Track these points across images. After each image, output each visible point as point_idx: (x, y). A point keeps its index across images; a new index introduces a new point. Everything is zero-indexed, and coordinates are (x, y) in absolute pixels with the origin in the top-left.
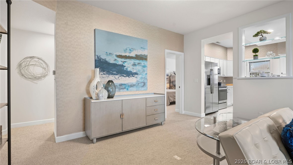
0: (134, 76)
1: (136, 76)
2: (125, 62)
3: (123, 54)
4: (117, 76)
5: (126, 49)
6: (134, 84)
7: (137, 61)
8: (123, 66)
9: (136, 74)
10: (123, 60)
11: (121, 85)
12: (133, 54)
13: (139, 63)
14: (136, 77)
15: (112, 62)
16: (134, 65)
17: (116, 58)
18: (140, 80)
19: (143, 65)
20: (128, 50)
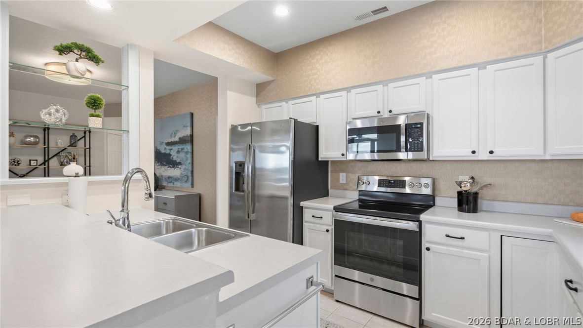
0: (178, 167)
1: (180, 166)
2: (171, 149)
3: (170, 140)
4: (166, 167)
5: (172, 134)
6: (179, 177)
7: (180, 147)
8: (170, 155)
9: (180, 163)
10: (170, 147)
11: (169, 177)
12: (177, 139)
13: (182, 149)
14: (180, 169)
15: (163, 151)
16: (178, 152)
17: (165, 146)
18: (184, 173)
19: (186, 150)
20: (173, 135)
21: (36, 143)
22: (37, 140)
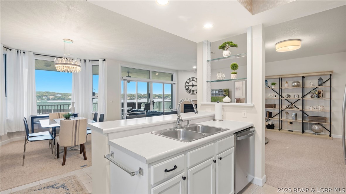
21: (298, 86)
22: (298, 84)
